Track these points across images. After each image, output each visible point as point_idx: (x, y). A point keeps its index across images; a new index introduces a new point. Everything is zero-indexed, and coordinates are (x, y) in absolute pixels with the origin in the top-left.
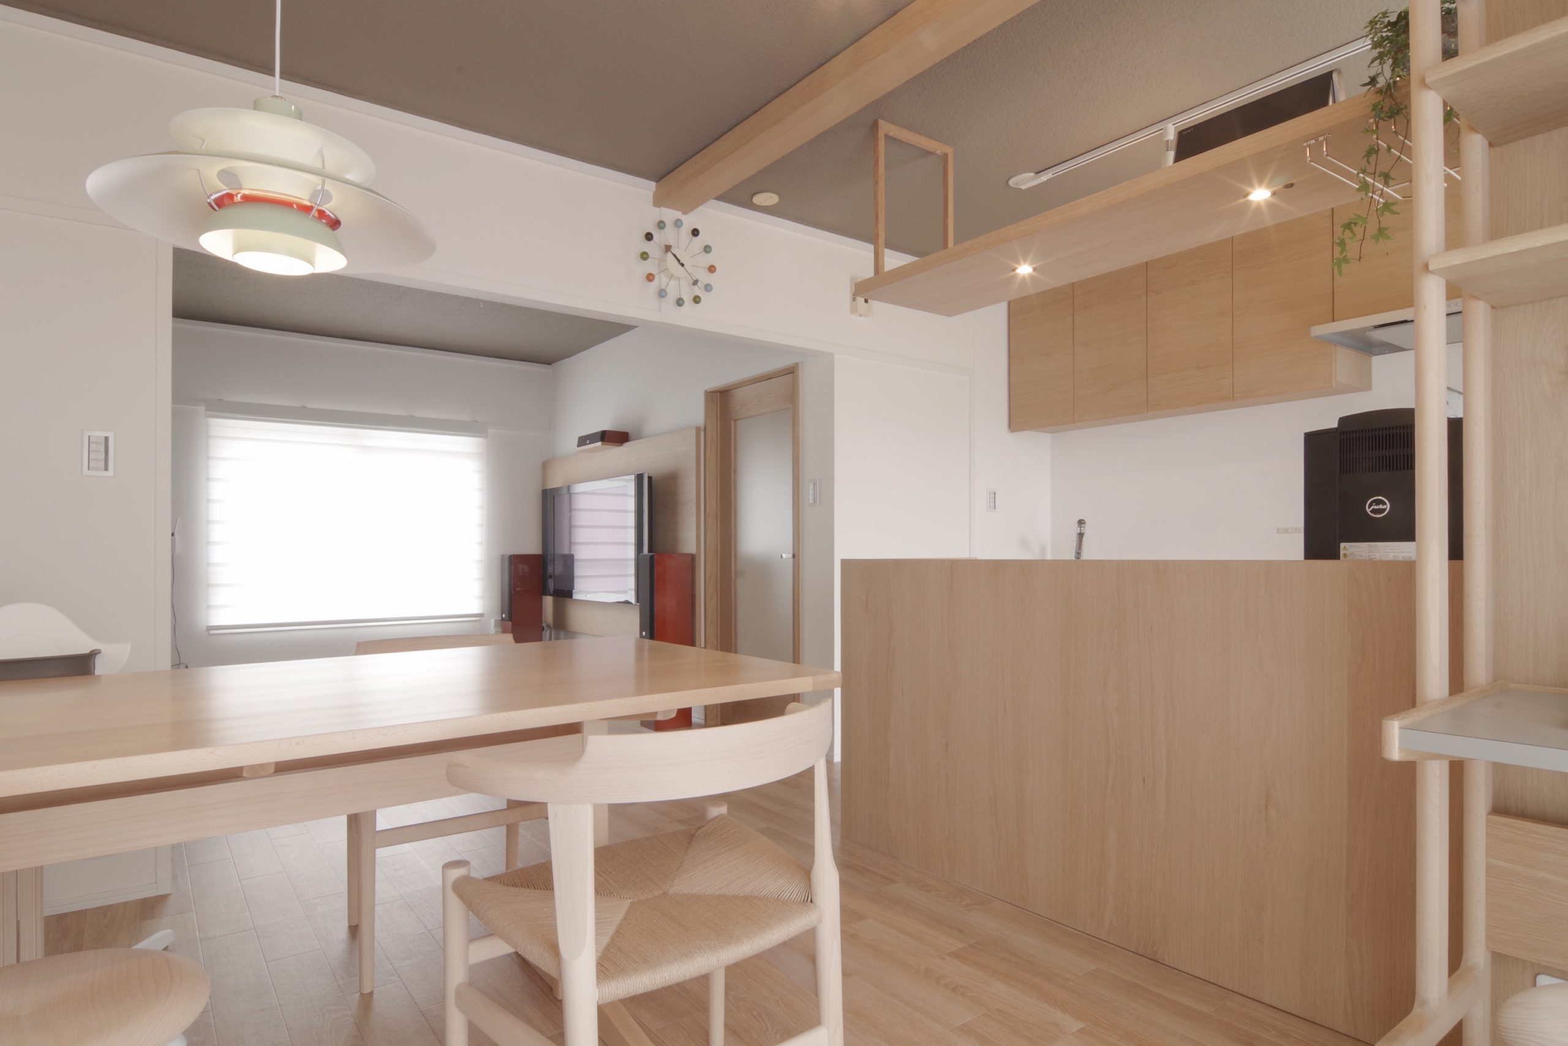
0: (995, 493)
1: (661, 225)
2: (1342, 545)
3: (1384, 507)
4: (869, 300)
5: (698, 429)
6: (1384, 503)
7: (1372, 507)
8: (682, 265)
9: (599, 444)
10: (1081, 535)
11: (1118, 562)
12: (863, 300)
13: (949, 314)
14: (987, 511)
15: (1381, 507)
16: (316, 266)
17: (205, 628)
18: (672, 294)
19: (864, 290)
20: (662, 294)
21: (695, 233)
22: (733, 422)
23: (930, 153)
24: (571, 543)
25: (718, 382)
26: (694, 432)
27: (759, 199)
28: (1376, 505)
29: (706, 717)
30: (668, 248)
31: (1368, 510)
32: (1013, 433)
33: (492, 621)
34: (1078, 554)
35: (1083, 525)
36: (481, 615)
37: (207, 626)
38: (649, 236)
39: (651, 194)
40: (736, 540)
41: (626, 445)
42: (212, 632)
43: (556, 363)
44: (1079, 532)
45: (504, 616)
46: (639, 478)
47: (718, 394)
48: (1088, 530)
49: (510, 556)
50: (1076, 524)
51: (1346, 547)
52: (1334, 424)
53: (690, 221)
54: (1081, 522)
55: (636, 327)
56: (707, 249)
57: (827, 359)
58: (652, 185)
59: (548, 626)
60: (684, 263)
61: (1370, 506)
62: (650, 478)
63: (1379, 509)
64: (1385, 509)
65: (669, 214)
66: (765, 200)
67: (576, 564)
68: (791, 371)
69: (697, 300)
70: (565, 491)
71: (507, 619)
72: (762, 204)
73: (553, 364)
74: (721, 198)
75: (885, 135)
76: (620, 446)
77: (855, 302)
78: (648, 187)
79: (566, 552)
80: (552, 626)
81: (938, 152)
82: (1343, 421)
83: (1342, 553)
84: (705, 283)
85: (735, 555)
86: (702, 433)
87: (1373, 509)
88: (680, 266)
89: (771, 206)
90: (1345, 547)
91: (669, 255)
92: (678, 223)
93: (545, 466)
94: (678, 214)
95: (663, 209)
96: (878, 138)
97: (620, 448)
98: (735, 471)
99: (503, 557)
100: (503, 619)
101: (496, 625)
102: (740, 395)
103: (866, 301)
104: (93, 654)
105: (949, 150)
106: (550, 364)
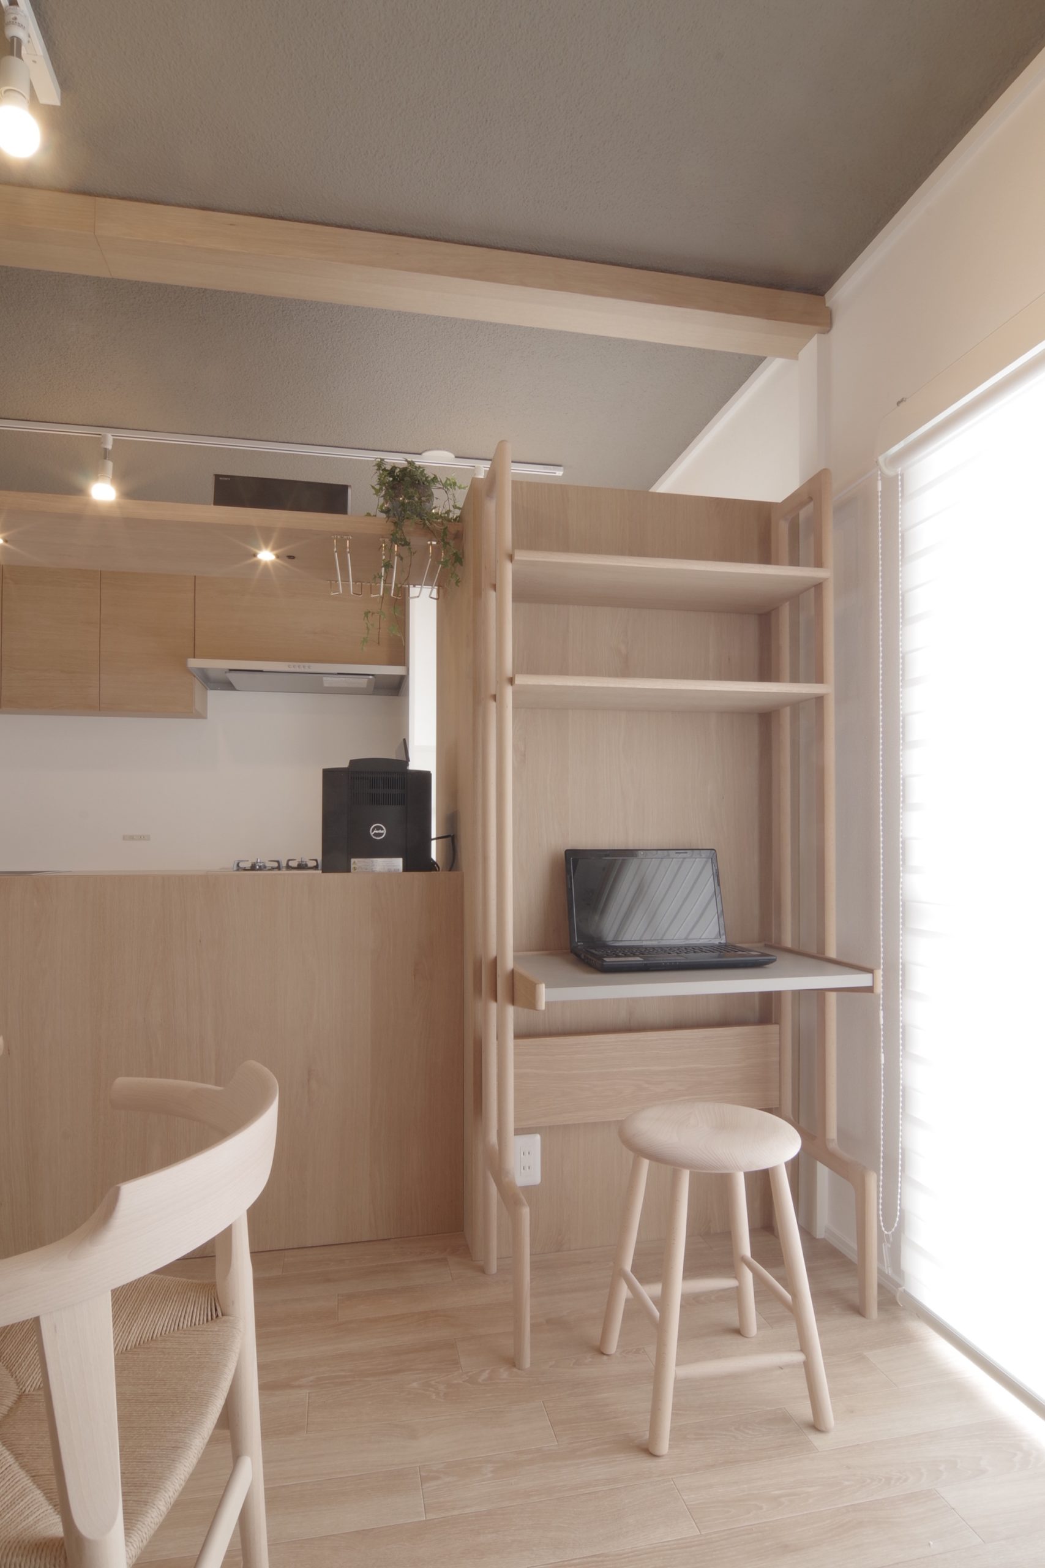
2: (353, 860)
3: (382, 832)
6: (382, 829)
7: (375, 832)
15: (380, 831)
28: (377, 830)
31: (372, 834)
51: (356, 863)
52: (346, 765)
61: (373, 831)
63: (379, 833)
64: (382, 834)
82: (352, 762)
83: (352, 866)
87: (375, 833)
90: (354, 862)
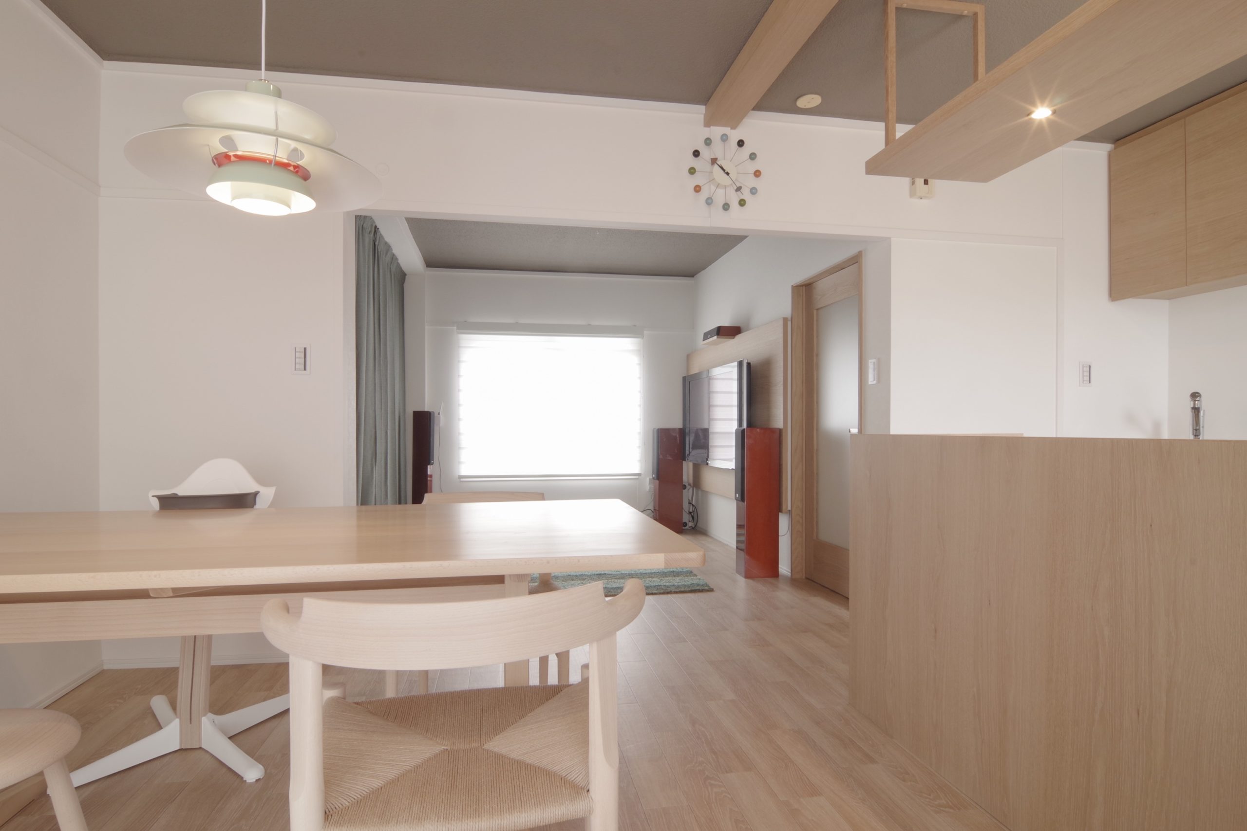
0: (1090, 367)
1: (708, 142)
4: (929, 180)
5: (785, 320)
8: (728, 174)
9: (715, 337)
10: (1196, 410)
11: (1112, 441)
12: (922, 181)
13: (986, 179)
14: (1080, 386)
16: (293, 206)
17: (457, 477)
18: (720, 200)
19: (875, 166)
20: (709, 201)
21: (741, 143)
22: (815, 312)
23: (960, 17)
24: (710, 420)
25: (801, 277)
26: (781, 323)
27: (802, 103)
29: (791, 570)
30: (714, 161)
32: (1113, 302)
33: (648, 480)
34: (1197, 432)
35: (1198, 399)
36: (639, 475)
37: (459, 476)
38: (696, 153)
39: (702, 117)
40: (818, 417)
41: (738, 337)
42: (462, 480)
43: (697, 275)
44: (1192, 406)
45: (654, 476)
46: (740, 364)
47: (804, 287)
48: (1205, 404)
49: (658, 429)
50: (1189, 398)
53: (735, 135)
54: (1195, 396)
55: (746, 237)
56: (753, 156)
57: (884, 244)
58: (702, 109)
59: (689, 485)
60: (729, 172)
62: (749, 364)
65: (716, 131)
66: (809, 102)
67: (711, 436)
68: (856, 260)
69: (742, 203)
70: (705, 375)
71: (655, 478)
72: (807, 107)
73: (695, 276)
74: (758, 107)
75: (897, 8)
76: (734, 338)
77: (914, 185)
78: (697, 112)
79: (706, 426)
80: (692, 485)
81: (965, 13)
84: (751, 187)
85: (817, 430)
86: (789, 323)
88: (725, 175)
89: (814, 107)
91: (716, 166)
92: (724, 138)
93: (688, 357)
94: (726, 130)
95: (712, 127)
96: (887, 13)
97: (733, 340)
98: (817, 355)
99: (654, 429)
100: (653, 478)
101: (650, 483)
102: (821, 286)
103: (926, 182)
104: (256, 494)
105: (979, 9)
106: (693, 276)
